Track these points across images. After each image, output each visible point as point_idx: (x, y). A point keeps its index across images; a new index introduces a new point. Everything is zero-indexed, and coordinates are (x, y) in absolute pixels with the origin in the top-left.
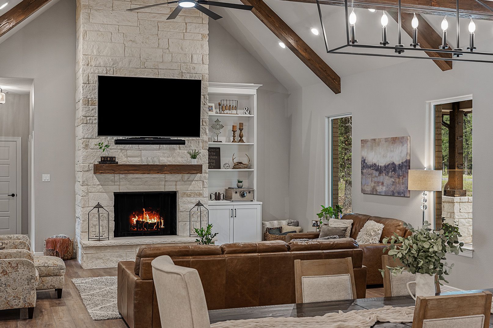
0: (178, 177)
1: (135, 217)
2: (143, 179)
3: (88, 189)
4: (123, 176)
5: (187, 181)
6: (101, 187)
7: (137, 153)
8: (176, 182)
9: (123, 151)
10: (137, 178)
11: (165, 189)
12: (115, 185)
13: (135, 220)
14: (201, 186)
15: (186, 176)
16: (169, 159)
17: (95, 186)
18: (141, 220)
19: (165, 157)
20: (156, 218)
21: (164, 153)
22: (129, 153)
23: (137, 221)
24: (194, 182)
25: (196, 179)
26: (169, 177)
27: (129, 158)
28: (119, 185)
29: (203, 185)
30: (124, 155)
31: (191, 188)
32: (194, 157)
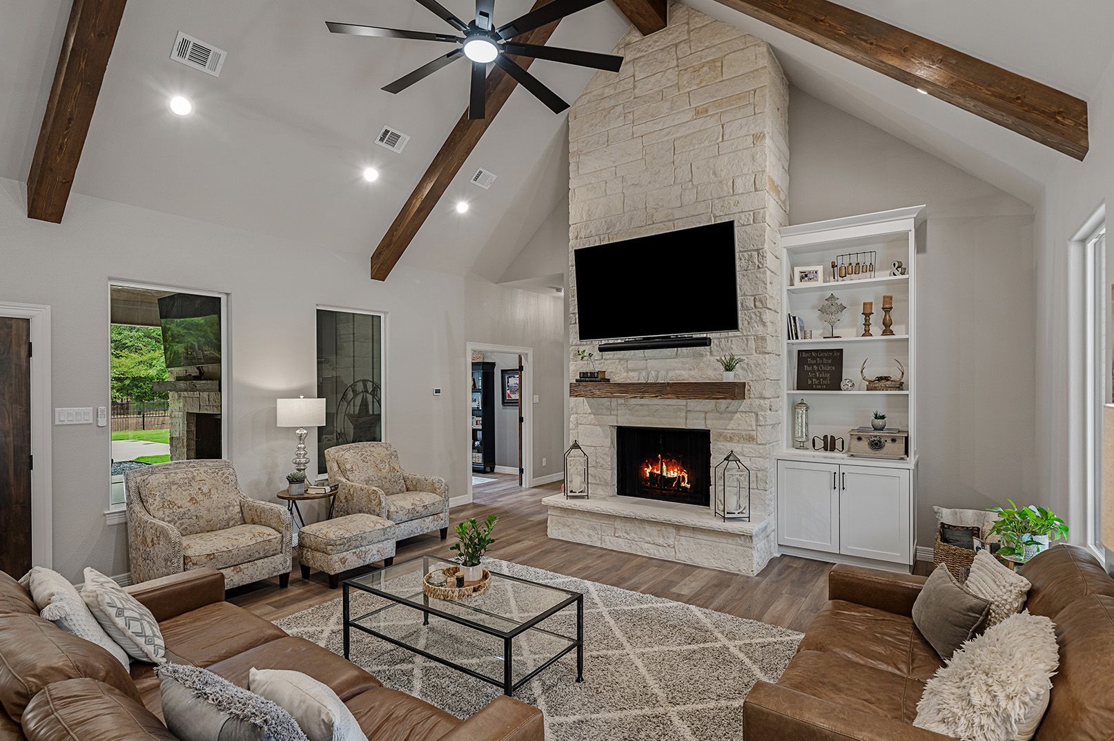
0: (710, 404)
1: (648, 467)
2: (650, 407)
3: (577, 419)
4: (621, 401)
5: (725, 412)
6: (593, 416)
7: (641, 364)
8: (706, 413)
9: (623, 362)
10: (642, 405)
11: (686, 424)
12: (611, 415)
13: (648, 471)
14: (754, 423)
15: (723, 403)
16: (692, 373)
17: (586, 415)
18: (655, 471)
19: (685, 369)
20: (676, 470)
21: (683, 363)
22: (631, 364)
23: (650, 473)
24: (738, 415)
25: (742, 408)
26: (694, 404)
27: (630, 373)
28: (617, 416)
29: (757, 420)
30: (624, 369)
31: (732, 425)
32: (729, 368)
